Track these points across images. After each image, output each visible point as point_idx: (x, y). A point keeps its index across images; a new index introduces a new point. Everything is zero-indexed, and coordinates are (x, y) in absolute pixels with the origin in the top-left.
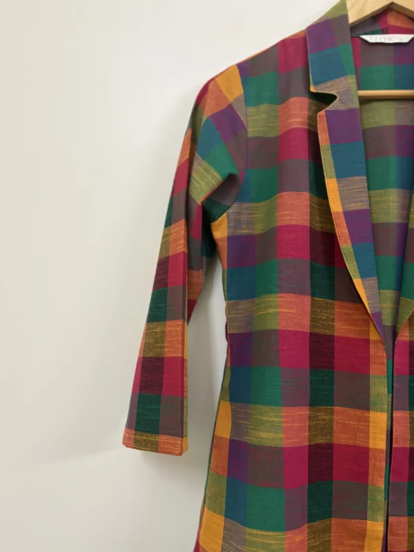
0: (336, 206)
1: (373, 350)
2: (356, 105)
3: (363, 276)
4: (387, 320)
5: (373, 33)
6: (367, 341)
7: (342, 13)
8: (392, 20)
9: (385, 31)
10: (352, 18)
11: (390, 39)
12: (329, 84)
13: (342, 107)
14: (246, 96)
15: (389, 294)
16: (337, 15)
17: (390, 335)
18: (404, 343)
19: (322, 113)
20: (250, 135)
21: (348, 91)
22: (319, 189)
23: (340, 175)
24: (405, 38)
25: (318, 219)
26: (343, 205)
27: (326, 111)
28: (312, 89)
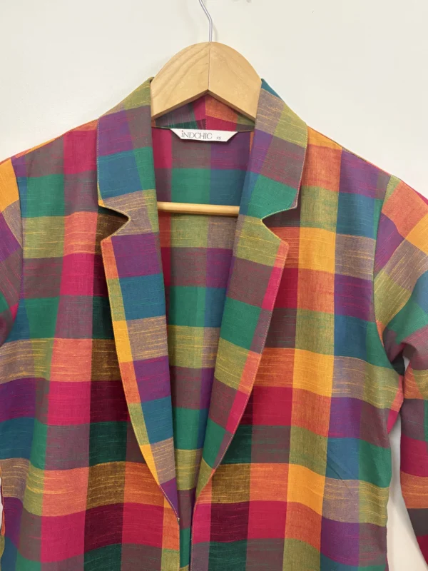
0: (125, 354)
1: (166, 520)
2: (154, 227)
3: (153, 440)
4: (185, 484)
5: (186, 126)
6: (161, 509)
7: (144, 103)
8: (210, 111)
9: (201, 125)
10: (157, 109)
11: (206, 136)
12: (121, 199)
13: (136, 231)
14: (22, 203)
15: (187, 455)
16: (135, 106)
17: (186, 501)
18: (205, 506)
19: (108, 239)
20: (26, 256)
21: (143, 210)
22: (104, 328)
23: (131, 316)
24: (225, 136)
25: (105, 366)
26: (133, 352)
27: (112, 238)
28: (101, 203)
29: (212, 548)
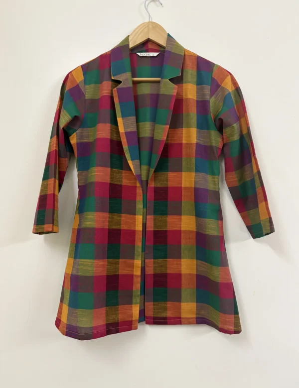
0: (122, 129)
1: (138, 191)
2: (131, 85)
3: (132, 159)
4: (144, 178)
5: (142, 52)
6: (136, 187)
7: (126, 43)
8: (150, 46)
9: (147, 51)
10: (131, 46)
11: (149, 54)
12: (119, 76)
13: (125, 86)
14: (85, 80)
15: (145, 167)
16: (123, 44)
17: (145, 184)
18: (151, 188)
19: (115, 89)
20: (86, 98)
21: (127, 80)
22: (115, 122)
23: (123, 116)
24: (155, 54)
25: (115, 135)
26: (125, 129)
27: (117, 89)
28: (113, 78)
29: (155, 203)
